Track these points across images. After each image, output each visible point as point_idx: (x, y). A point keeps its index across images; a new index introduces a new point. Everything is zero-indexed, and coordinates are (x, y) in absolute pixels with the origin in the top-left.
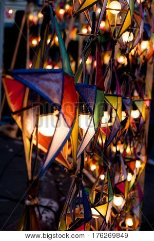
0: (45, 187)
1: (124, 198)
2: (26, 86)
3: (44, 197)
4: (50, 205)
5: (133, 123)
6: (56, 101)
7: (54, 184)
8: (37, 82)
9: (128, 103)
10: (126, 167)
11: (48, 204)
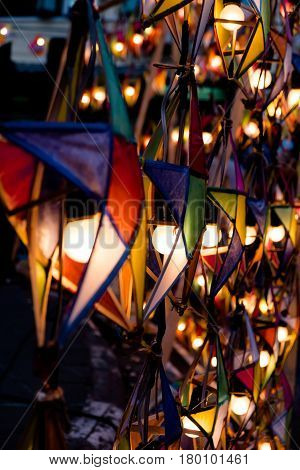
0: (100, 381)
1: (252, 399)
2: (37, 160)
3: (96, 400)
4: (109, 414)
5: (272, 252)
6: (96, 187)
7: (120, 375)
8: (56, 148)
9: (261, 209)
10: (258, 339)
11: (106, 412)
